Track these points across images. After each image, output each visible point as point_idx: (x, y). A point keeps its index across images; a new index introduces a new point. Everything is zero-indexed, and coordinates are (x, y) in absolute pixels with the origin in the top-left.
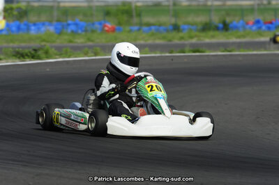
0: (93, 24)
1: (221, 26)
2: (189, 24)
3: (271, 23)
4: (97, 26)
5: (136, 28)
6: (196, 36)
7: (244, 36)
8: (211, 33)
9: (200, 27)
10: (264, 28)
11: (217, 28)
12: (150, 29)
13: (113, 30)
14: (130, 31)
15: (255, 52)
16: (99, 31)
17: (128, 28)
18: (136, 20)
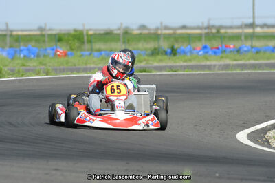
0: (46, 50)
1: (169, 50)
2: (138, 49)
3: (218, 48)
4: (49, 51)
5: (87, 53)
6: (145, 60)
7: (190, 60)
8: (159, 57)
9: (149, 52)
10: (210, 52)
11: (166, 53)
12: (101, 54)
13: (66, 55)
14: (82, 55)
15: (199, 72)
16: (51, 56)
17: (79, 53)
18: (87, 46)
